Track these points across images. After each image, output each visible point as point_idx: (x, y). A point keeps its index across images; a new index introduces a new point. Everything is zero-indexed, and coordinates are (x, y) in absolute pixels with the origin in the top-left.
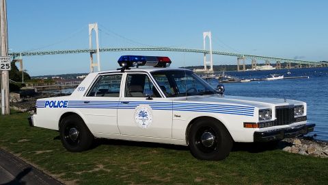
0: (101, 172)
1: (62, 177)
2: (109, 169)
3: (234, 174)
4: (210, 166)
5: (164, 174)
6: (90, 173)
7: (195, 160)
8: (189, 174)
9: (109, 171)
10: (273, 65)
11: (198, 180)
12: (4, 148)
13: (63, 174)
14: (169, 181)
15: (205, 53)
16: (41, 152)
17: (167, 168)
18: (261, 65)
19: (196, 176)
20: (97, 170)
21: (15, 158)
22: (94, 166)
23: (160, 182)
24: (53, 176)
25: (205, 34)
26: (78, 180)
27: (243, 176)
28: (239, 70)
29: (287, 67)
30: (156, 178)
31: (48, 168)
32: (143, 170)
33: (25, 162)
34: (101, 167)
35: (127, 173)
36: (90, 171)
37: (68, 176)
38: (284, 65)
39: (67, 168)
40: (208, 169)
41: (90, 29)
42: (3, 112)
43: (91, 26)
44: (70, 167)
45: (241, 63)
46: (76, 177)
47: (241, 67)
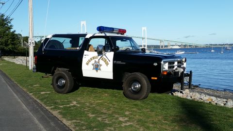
0: (74, 106)
1: (51, 109)
2: (79, 104)
3: (148, 110)
4: (135, 105)
5: (108, 109)
6: (68, 107)
7: (128, 100)
8: (122, 109)
9: (79, 105)
10: (179, 46)
11: (127, 113)
12: (25, 90)
13: (53, 107)
14: (111, 113)
15: (143, 39)
16: (44, 93)
17: (111, 105)
18: (173, 46)
19: (126, 111)
20: (72, 105)
21: (28, 96)
22: (71, 102)
23: (105, 114)
24: (47, 108)
25: (143, 28)
26: (60, 111)
27: (153, 111)
28: (161, 48)
29: (186, 47)
30: (104, 111)
31: (45, 103)
32: (98, 106)
33: (34, 99)
34: (75, 103)
35: (89, 107)
36: (68, 106)
37: (55, 109)
38: (185, 46)
39: (56, 103)
40: (134, 106)
41: (82, 24)
42: (30, 68)
43: (82, 23)
44: (58, 102)
45: (162, 44)
46: (59, 108)
47: (162, 47)
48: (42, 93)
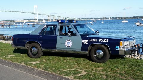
48: (34, 63)
